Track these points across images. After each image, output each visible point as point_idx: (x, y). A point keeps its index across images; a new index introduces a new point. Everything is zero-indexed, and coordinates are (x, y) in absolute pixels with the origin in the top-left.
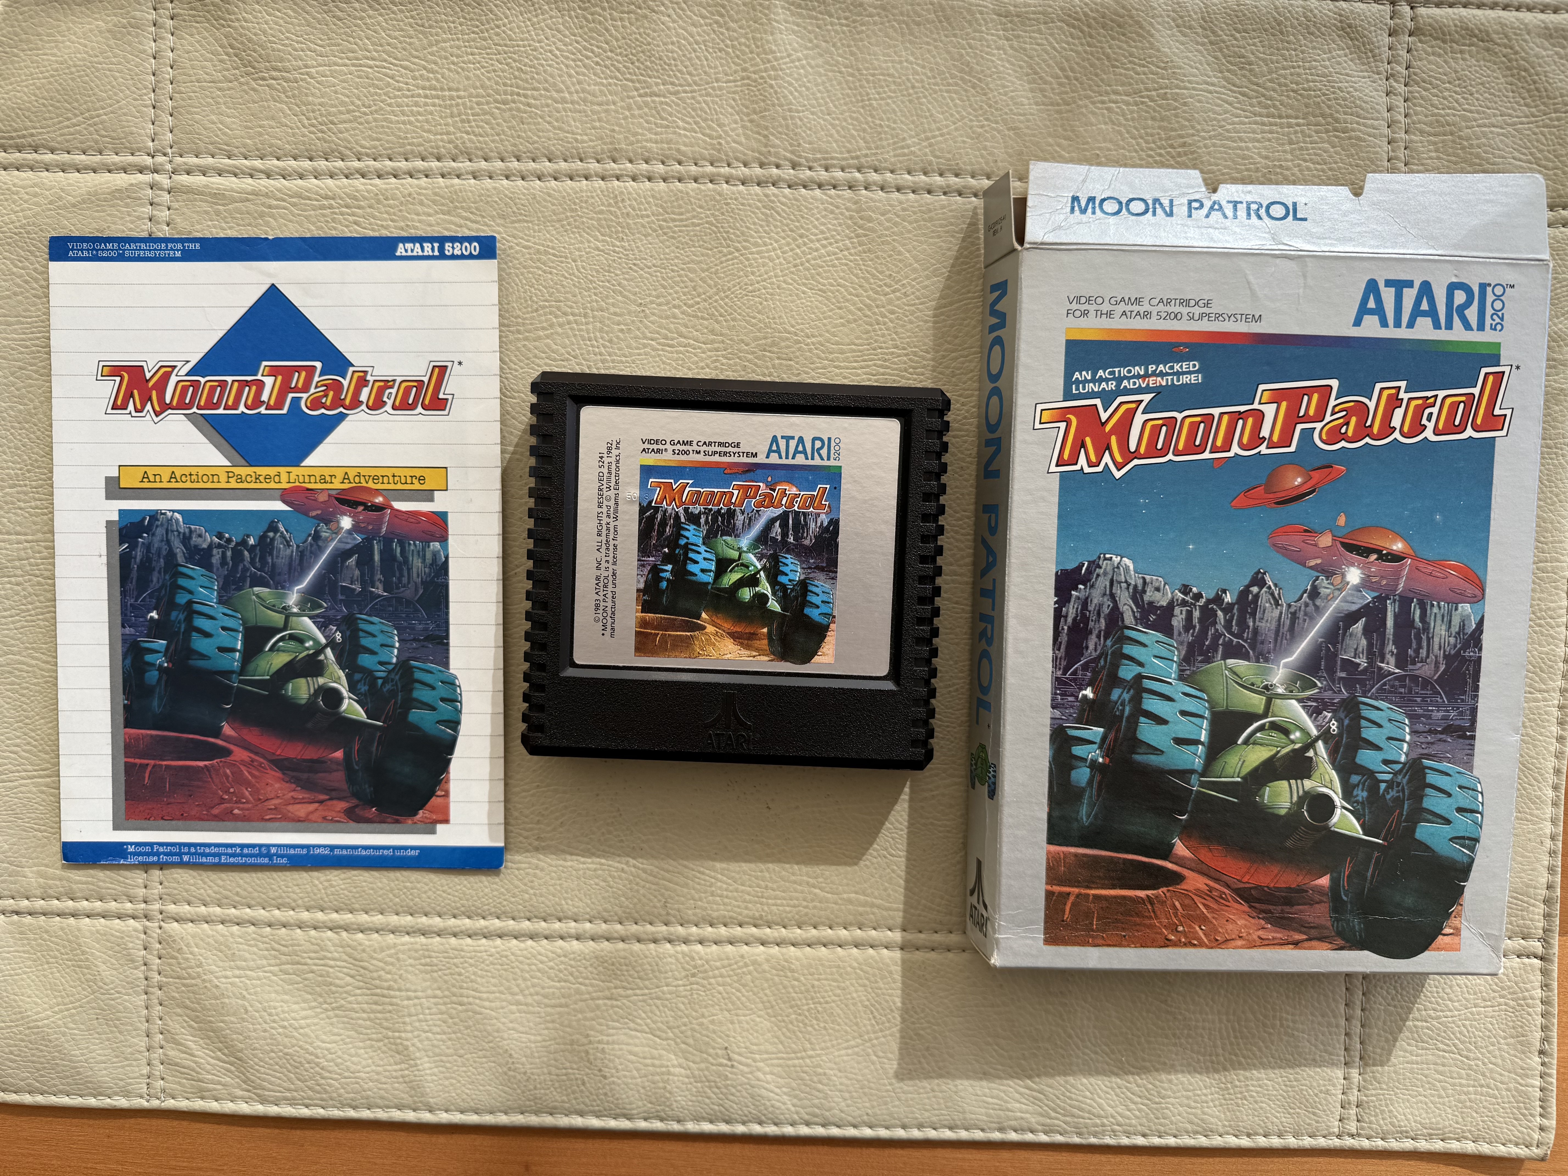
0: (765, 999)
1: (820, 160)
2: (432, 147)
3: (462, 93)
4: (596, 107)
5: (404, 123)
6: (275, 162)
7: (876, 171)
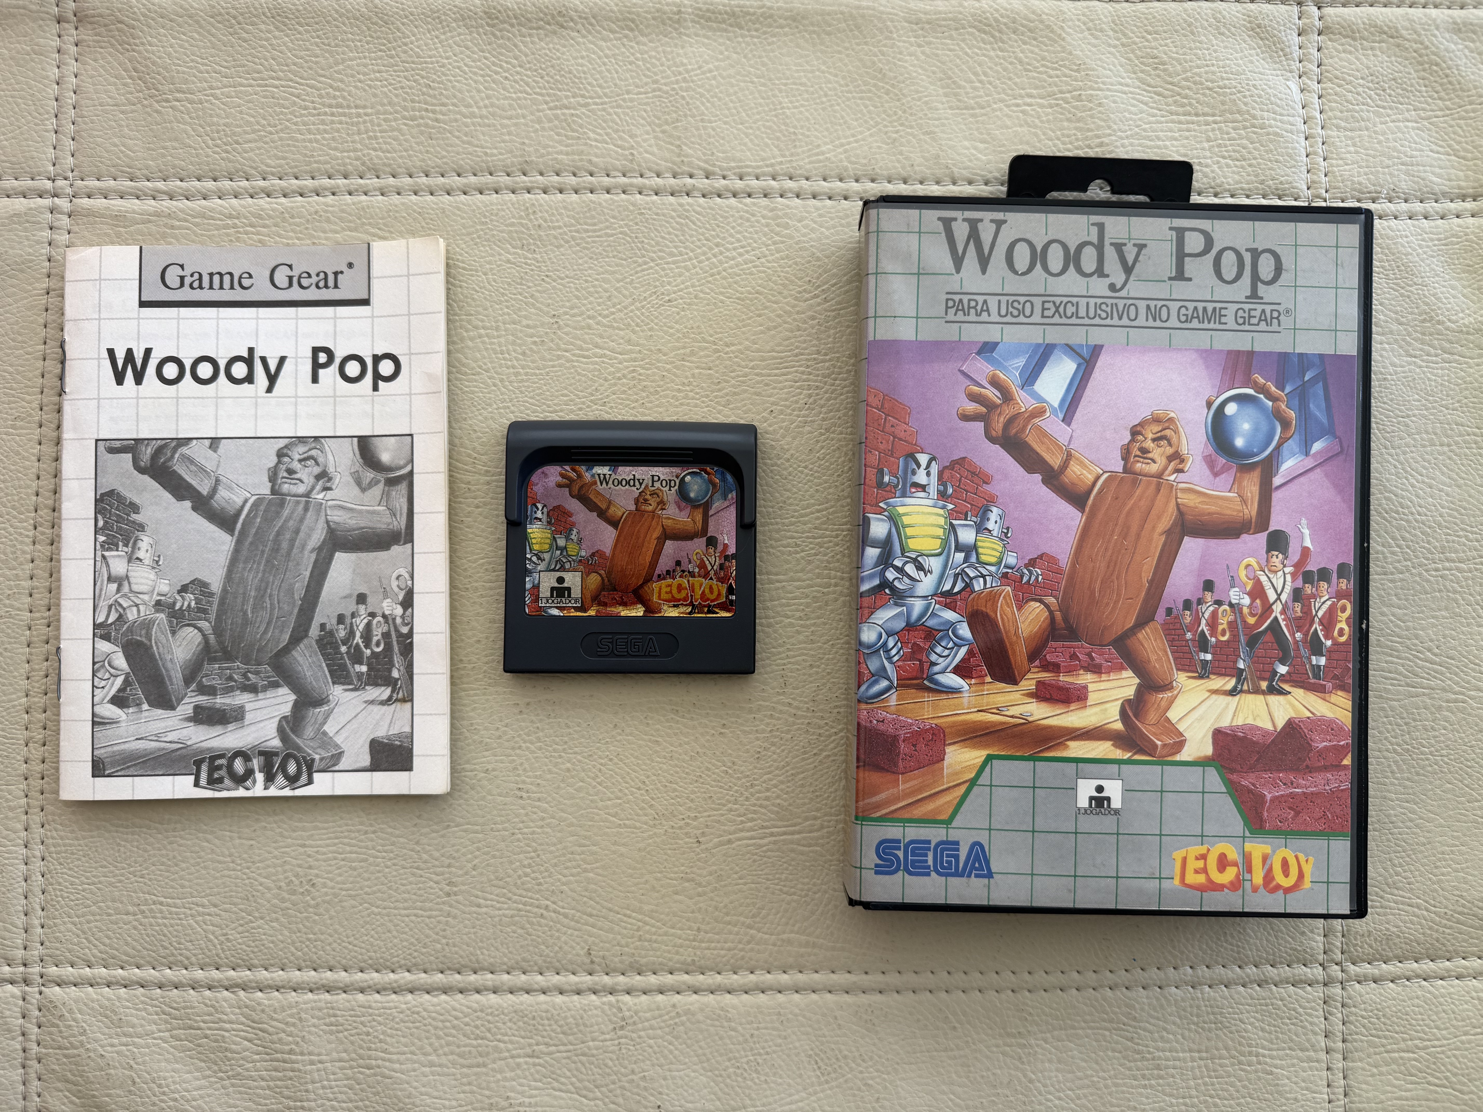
1: (733, 168)
2: (339, 165)
4: (505, 121)
5: (310, 141)
7: (791, 179)
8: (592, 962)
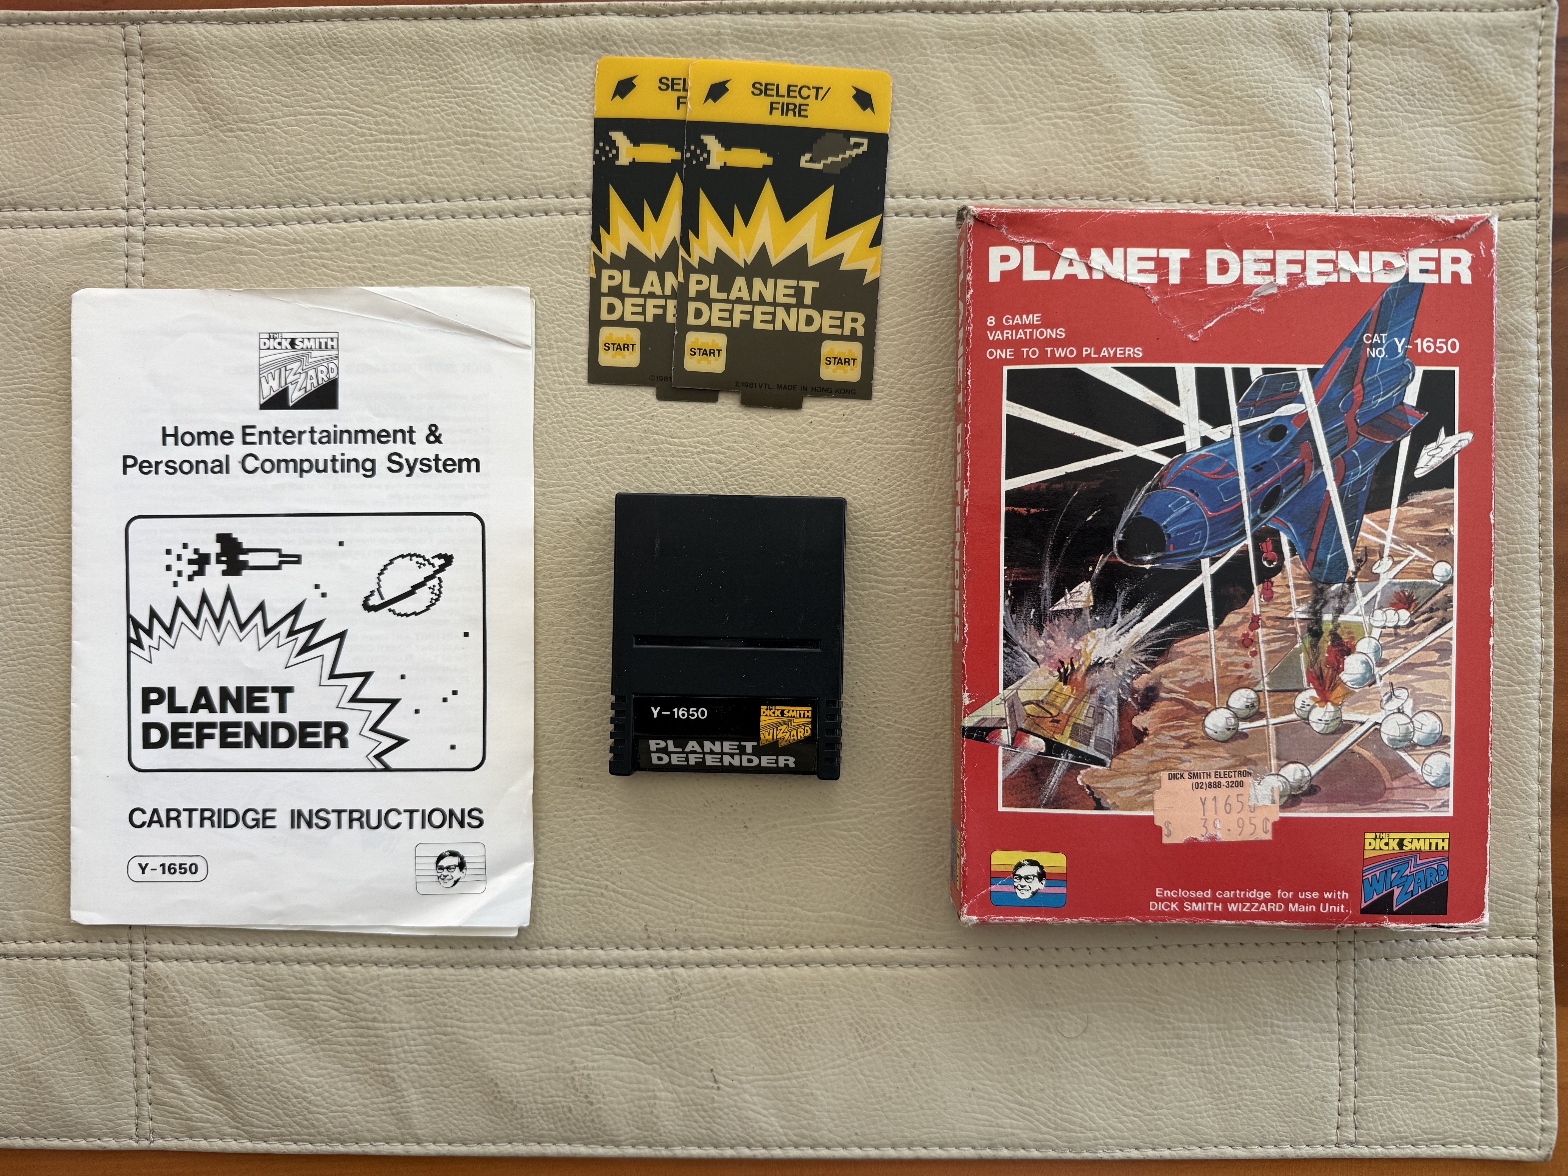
0: (749, 1020)
2: (395, 190)
3: (423, 136)
4: (554, 144)
5: (368, 167)
6: (246, 210)
8: (649, 937)
